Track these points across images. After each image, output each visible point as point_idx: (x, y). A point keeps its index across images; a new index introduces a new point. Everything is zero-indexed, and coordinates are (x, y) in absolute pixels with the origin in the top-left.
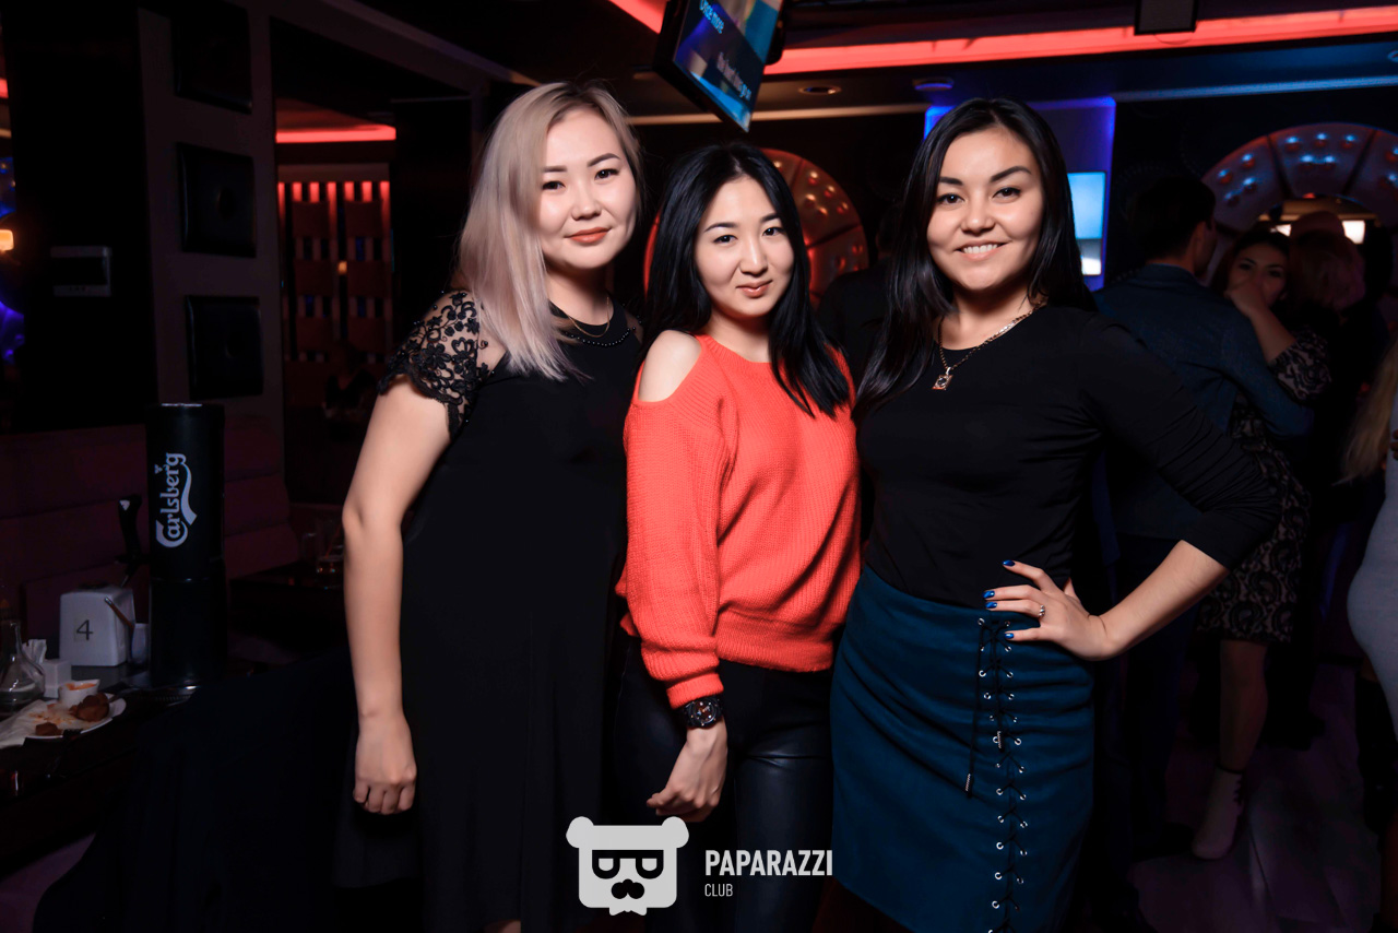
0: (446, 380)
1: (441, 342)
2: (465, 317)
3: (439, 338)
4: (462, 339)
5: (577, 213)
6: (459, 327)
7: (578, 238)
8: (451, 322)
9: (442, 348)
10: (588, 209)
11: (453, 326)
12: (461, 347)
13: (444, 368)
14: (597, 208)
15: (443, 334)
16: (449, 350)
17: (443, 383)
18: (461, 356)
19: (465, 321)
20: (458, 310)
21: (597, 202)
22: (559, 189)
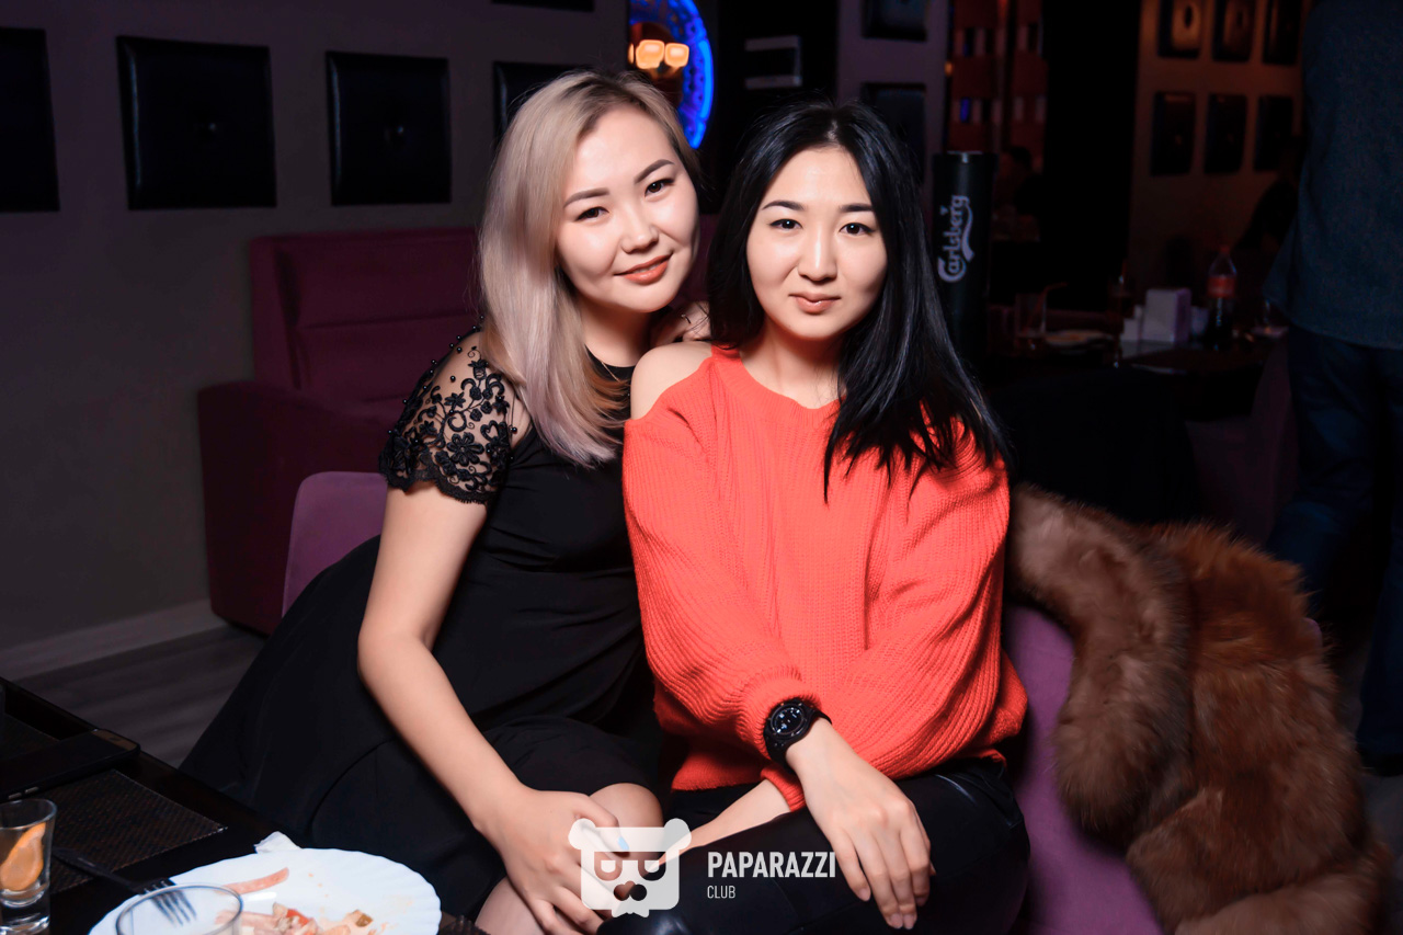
0: (483, 475)
1: (467, 430)
2: (491, 395)
3: (465, 426)
4: (493, 423)
5: (629, 245)
6: (487, 409)
7: (633, 276)
8: (476, 403)
9: (470, 437)
10: (642, 239)
11: (479, 408)
12: (493, 433)
13: (477, 461)
14: (654, 233)
15: (469, 420)
16: (480, 439)
17: (479, 480)
18: (494, 443)
19: (493, 401)
20: (483, 387)
21: (653, 226)
22: (601, 216)
